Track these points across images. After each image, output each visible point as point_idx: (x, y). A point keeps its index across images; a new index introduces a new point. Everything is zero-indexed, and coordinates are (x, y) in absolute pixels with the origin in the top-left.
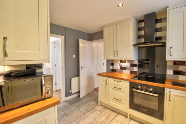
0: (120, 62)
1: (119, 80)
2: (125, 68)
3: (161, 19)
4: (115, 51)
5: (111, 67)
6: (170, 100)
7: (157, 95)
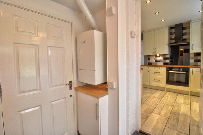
0: (155, 57)
1: (159, 67)
2: (159, 61)
3: (186, 27)
4: (153, 49)
5: (148, 61)
6: (193, 74)
7: (185, 72)
